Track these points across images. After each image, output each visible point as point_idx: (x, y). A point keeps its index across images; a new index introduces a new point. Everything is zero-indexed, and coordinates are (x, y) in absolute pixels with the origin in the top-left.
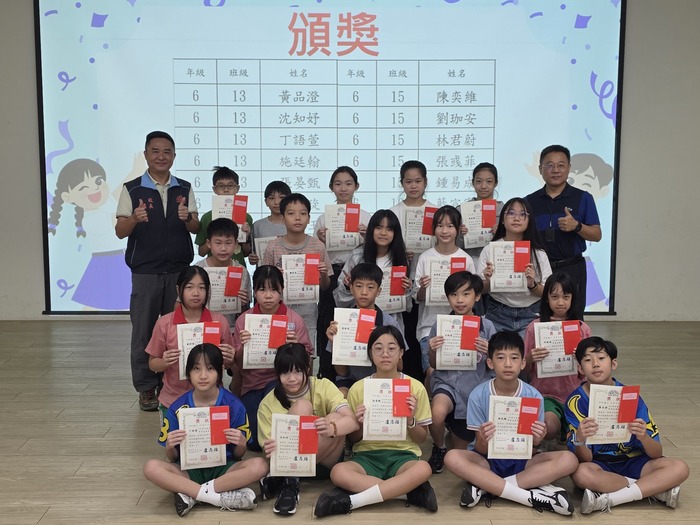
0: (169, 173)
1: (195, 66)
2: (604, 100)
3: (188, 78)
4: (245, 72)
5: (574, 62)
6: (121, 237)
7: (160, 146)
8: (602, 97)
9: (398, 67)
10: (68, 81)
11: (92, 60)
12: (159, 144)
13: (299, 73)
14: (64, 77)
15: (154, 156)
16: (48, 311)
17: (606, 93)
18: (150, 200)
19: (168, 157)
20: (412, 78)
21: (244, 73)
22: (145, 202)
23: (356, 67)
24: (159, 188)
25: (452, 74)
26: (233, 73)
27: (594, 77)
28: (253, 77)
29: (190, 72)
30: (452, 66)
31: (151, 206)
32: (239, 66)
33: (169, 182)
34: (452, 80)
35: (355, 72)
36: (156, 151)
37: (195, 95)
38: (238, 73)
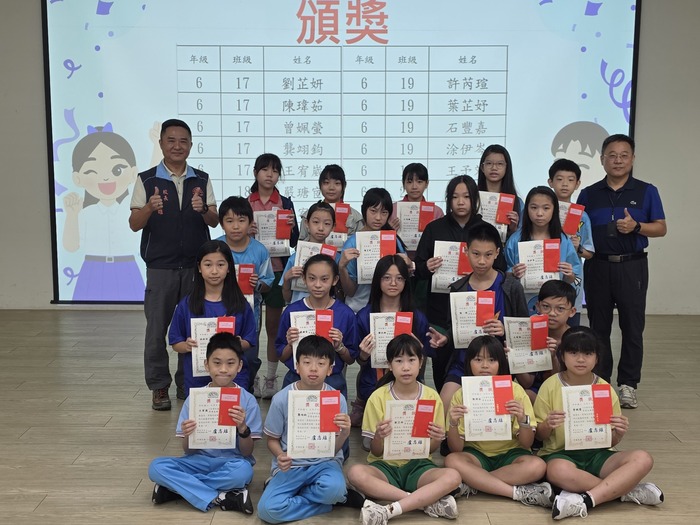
0: (186, 163)
1: (199, 53)
2: (614, 89)
3: (190, 65)
4: (249, 58)
5: (584, 49)
6: (135, 230)
7: (175, 135)
8: (612, 85)
9: (408, 53)
10: (73, 69)
11: (98, 48)
12: (174, 132)
13: (303, 60)
14: (70, 65)
15: (170, 146)
16: (56, 300)
17: (616, 81)
18: (165, 192)
19: (184, 147)
20: (422, 64)
21: (248, 60)
22: (161, 193)
23: (365, 53)
24: (175, 180)
25: (463, 60)
26: (237, 59)
27: (604, 65)
28: (256, 64)
29: (193, 59)
30: (462, 52)
31: (166, 198)
32: (242, 53)
33: (185, 173)
34: (463, 66)
35: (364, 58)
36: (172, 140)
37: (199, 82)
38: (242, 60)
